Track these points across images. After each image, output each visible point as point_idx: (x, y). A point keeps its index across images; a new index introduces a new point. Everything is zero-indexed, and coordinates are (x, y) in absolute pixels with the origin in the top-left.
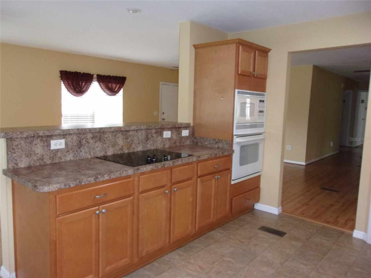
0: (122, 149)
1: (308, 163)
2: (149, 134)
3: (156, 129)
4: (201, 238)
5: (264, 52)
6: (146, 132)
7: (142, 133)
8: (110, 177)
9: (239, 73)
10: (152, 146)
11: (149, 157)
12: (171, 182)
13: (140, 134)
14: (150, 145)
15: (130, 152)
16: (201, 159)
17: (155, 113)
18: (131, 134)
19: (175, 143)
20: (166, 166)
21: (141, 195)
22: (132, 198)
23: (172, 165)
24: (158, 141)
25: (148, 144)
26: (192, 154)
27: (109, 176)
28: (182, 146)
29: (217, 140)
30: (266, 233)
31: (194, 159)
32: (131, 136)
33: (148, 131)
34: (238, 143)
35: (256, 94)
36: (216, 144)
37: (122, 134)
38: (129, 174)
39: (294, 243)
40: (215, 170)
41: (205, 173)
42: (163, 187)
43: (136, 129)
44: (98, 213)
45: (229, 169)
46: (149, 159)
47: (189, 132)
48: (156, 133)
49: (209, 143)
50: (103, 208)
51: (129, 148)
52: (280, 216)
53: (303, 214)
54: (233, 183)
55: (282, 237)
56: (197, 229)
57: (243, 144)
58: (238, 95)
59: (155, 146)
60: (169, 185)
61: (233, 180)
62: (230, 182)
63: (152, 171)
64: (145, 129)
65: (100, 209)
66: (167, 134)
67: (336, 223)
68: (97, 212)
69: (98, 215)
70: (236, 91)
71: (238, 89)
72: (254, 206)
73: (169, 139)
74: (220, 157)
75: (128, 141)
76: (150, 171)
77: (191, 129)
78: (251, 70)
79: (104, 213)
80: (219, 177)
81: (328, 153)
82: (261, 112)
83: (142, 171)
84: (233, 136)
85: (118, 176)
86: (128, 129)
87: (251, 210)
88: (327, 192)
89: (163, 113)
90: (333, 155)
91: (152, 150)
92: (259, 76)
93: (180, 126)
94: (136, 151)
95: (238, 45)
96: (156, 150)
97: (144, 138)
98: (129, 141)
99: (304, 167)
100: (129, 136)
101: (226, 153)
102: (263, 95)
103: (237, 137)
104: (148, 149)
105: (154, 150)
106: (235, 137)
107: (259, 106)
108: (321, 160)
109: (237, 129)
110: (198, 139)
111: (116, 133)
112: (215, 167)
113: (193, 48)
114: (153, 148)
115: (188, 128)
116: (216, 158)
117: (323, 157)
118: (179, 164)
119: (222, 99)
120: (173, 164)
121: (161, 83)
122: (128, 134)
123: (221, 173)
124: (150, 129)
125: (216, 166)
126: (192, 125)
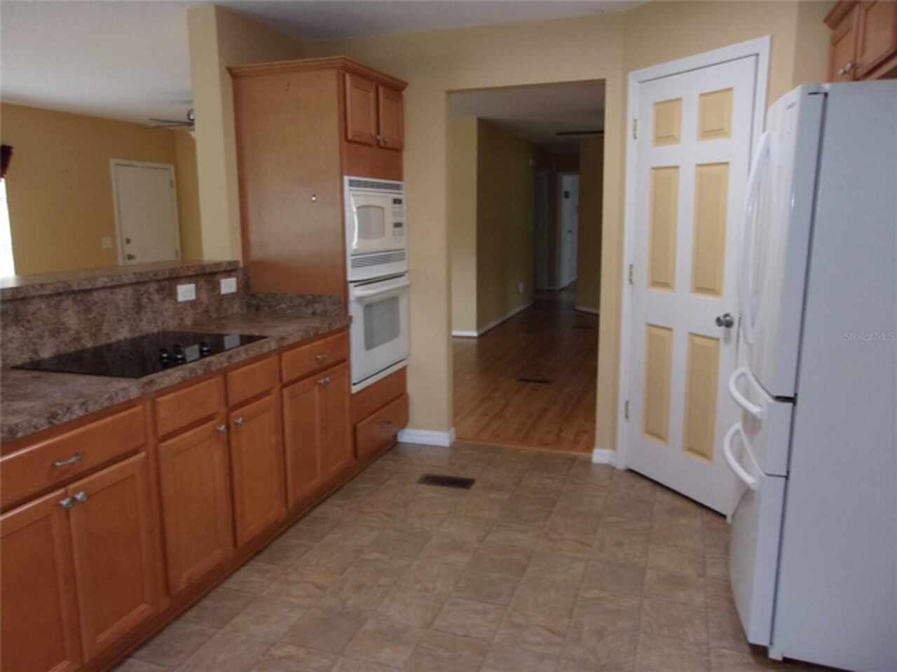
0: (77, 339)
1: (482, 331)
2: (142, 295)
3: (158, 281)
4: (300, 525)
5: (395, 88)
6: (136, 291)
7: (126, 294)
8: (86, 410)
9: (350, 137)
10: (153, 325)
11: (164, 351)
12: (227, 404)
13: (121, 296)
14: (148, 322)
15: (96, 345)
16: (286, 343)
17: (106, 243)
18: (96, 299)
19: (207, 311)
20: (213, 369)
21: (163, 444)
22: (142, 455)
23: (226, 365)
24: (167, 310)
25: (141, 320)
26: (265, 334)
27: (84, 408)
28: (224, 318)
29: (310, 297)
30: (434, 487)
31: (274, 345)
32: (97, 303)
33: (138, 287)
34: (360, 299)
35: (386, 186)
36: (307, 305)
37: (74, 300)
38: (132, 397)
39: (494, 495)
40: (317, 366)
41: (297, 375)
42: (210, 418)
43: (109, 284)
44: (67, 505)
45: (343, 361)
46: (165, 355)
47: (238, 283)
48: (158, 291)
49: (289, 303)
50: (77, 491)
51: (94, 336)
52: (455, 447)
53: (498, 436)
54: (355, 389)
55: (468, 488)
56: (291, 505)
57: (368, 300)
58: (352, 188)
59: (160, 324)
60: (223, 410)
61: (355, 384)
62: (350, 390)
63: (185, 383)
64: (131, 284)
65: (70, 493)
66: (186, 292)
67: (558, 442)
68: (64, 502)
69: (67, 511)
70: (346, 178)
71: (349, 174)
72: (395, 436)
73: (193, 304)
74: (324, 336)
75: (91, 316)
76: (179, 383)
77: (240, 275)
78: (373, 132)
79: (81, 502)
80: (327, 379)
81: (516, 308)
82: (398, 225)
83: (162, 386)
84: (346, 283)
85: (106, 404)
86: (89, 287)
87: (391, 446)
88: (531, 385)
89: (128, 241)
90: (525, 310)
91: (153, 334)
92: (389, 145)
93: (215, 270)
94: (113, 340)
95: (341, 72)
96: (164, 334)
97: (131, 306)
98: (95, 317)
99: (475, 341)
100: (93, 305)
101: (337, 326)
102: (397, 187)
103: (356, 286)
104: (144, 334)
105: (159, 333)
106: (351, 285)
107: (393, 212)
108: (504, 322)
109: (354, 266)
110: (261, 299)
111: (59, 298)
112: (317, 359)
113: (228, 76)
114: (156, 330)
115: (233, 274)
116: (318, 336)
117: (508, 316)
118: (242, 359)
119: (314, 199)
120: (229, 362)
121: (113, 161)
122: (90, 298)
123: (329, 371)
124: (145, 283)
125: (319, 357)
126: (241, 265)
